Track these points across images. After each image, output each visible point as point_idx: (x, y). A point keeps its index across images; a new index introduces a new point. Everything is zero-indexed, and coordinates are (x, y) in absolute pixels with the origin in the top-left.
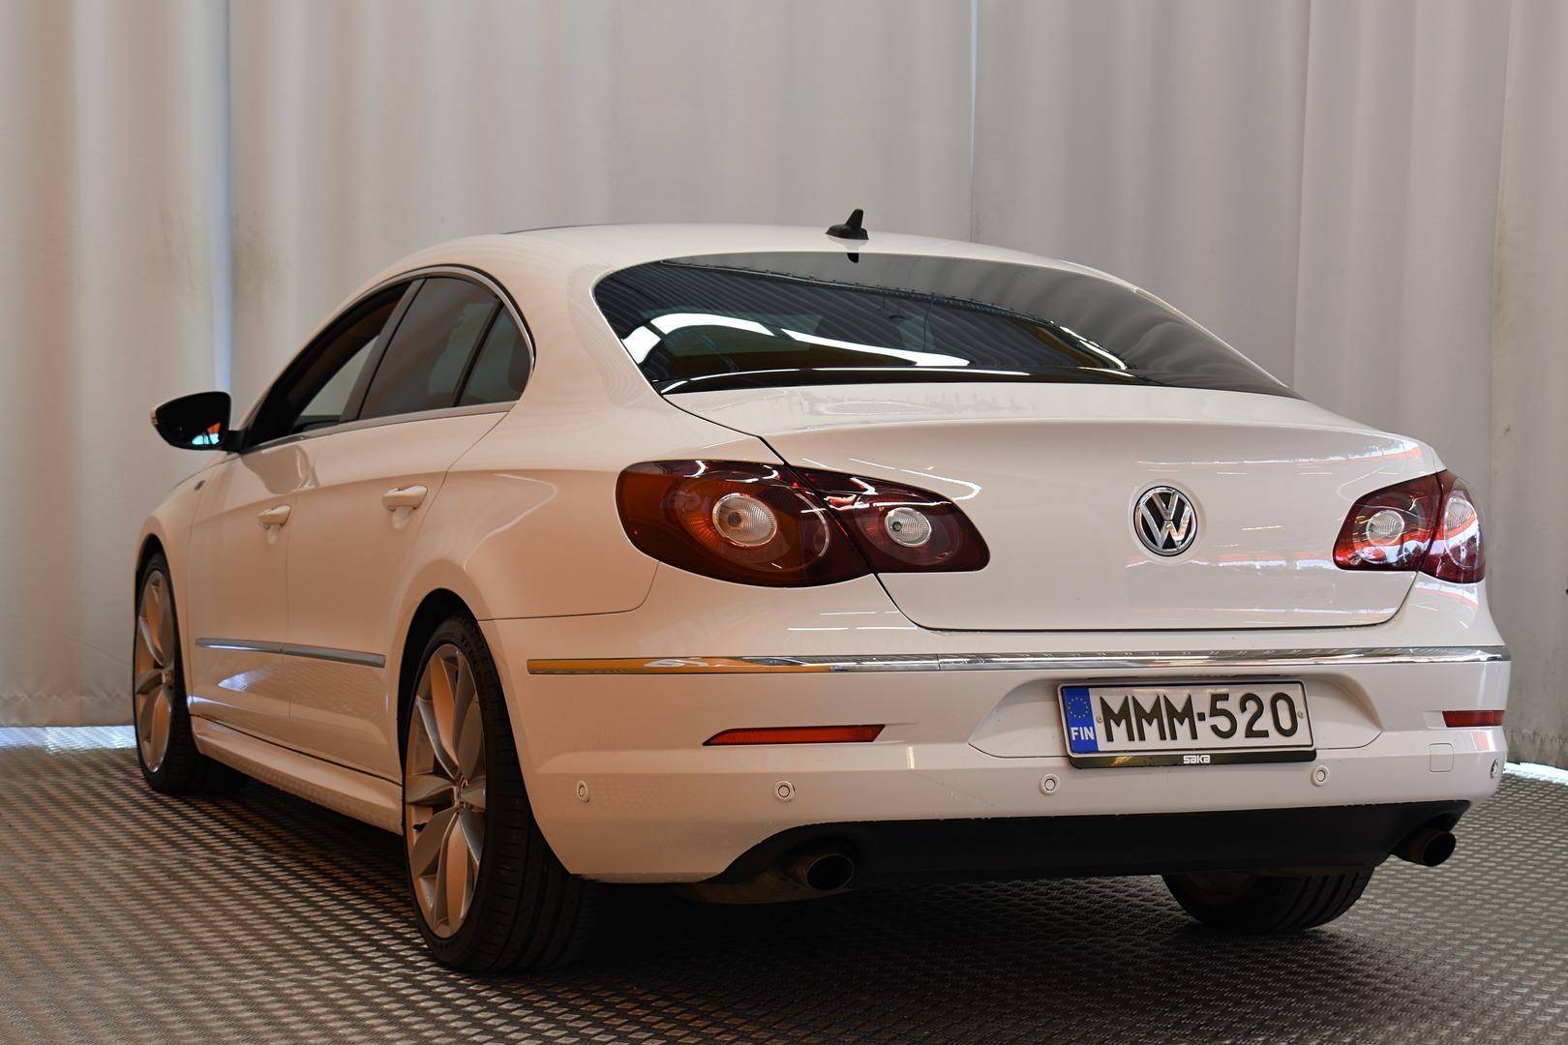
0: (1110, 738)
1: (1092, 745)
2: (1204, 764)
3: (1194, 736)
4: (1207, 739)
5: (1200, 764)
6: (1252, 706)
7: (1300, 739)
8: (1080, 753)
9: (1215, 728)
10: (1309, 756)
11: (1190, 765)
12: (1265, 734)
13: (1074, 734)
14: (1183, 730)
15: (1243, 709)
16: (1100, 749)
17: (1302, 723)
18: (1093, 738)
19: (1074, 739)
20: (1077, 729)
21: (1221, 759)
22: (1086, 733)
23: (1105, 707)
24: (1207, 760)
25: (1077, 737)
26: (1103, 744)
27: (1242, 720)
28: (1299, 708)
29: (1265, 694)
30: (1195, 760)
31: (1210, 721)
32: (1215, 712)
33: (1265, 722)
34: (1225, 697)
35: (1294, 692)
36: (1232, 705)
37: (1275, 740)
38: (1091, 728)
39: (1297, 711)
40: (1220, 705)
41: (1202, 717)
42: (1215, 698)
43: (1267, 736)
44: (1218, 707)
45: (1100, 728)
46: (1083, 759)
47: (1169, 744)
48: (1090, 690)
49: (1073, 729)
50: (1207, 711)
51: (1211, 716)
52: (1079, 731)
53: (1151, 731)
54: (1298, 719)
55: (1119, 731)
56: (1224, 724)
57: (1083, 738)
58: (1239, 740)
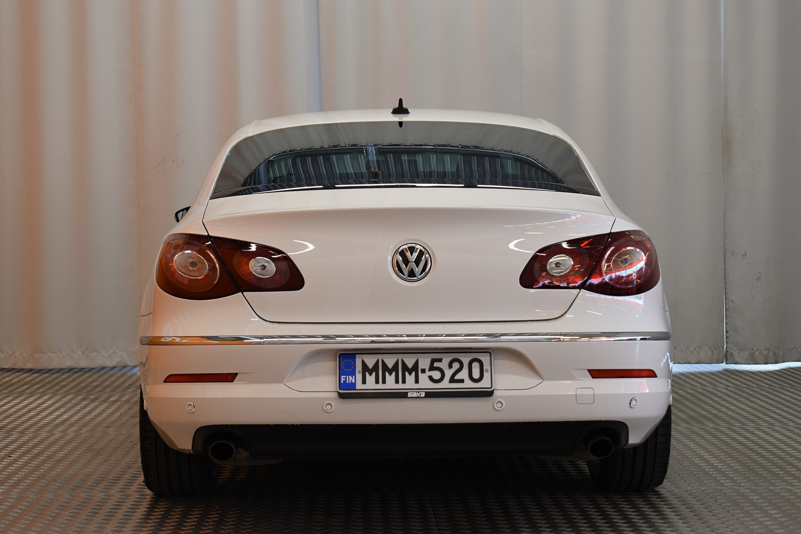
0: (364, 382)
1: (353, 386)
2: (420, 397)
3: (417, 381)
4: (425, 382)
5: (418, 397)
6: (456, 366)
7: (485, 384)
8: (344, 390)
9: (431, 378)
10: (488, 394)
11: (412, 397)
12: (462, 381)
13: (343, 380)
14: (410, 378)
15: (450, 366)
16: (357, 388)
17: (487, 375)
18: (354, 382)
19: (342, 382)
20: (345, 377)
21: (430, 395)
22: (350, 379)
23: (364, 365)
24: (423, 395)
25: (345, 381)
26: (359, 386)
27: (449, 373)
28: (486, 367)
29: (466, 360)
30: (415, 395)
31: (428, 373)
32: (432, 368)
33: (464, 374)
34: (440, 360)
35: (485, 359)
36: (444, 365)
37: (468, 384)
38: (354, 377)
39: (484, 368)
40: (436, 365)
41: (423, 371)
42: (433, 361)
43: (463, 382)
44: (434, 366)
45: (359, 377)
46: (347, 393)
47: (400, 386)
48: (357, 356)
49: (342, 377)
50: (427, 367)
51: (430, 370)
52: (346, 378)
53: (390, 378)
54: (485, 373)
55: (371, 379)
56: (436, 375)
57: (348, 382)
58: (445, 384)
